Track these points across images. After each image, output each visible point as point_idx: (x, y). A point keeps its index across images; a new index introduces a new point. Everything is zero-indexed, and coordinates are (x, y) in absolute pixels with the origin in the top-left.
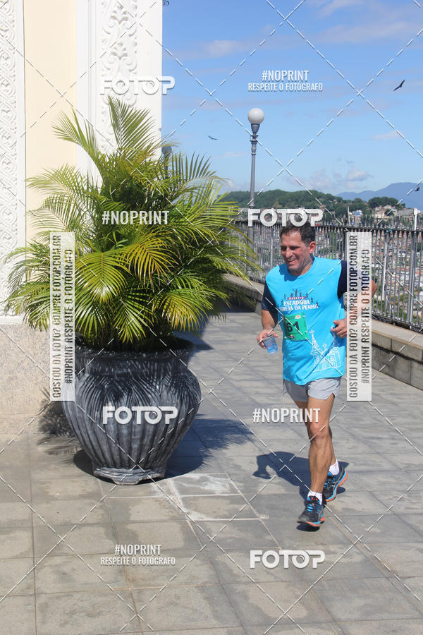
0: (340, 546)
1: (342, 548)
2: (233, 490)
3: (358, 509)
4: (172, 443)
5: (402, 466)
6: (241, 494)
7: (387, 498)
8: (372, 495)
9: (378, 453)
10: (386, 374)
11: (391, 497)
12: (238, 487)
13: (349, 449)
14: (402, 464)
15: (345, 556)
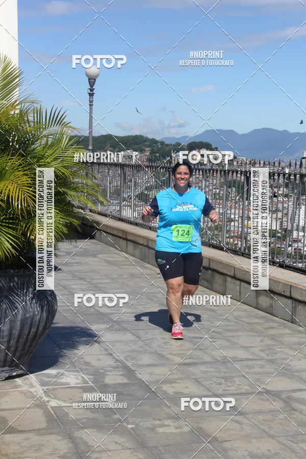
0: (172, 420)
1: (174, 422)
2: (85, 382)
3: (185, 393)
4: (34, 344)
5: (220, 359)
6: (91, 384)
7: (208, 383)
8: (197, 381)
9: (201, 349)
10: (205, 287)
11: (211, 382)
12: (88, 379)
13: (178, 346)
14: (220, 357)
15: (177, 428)
